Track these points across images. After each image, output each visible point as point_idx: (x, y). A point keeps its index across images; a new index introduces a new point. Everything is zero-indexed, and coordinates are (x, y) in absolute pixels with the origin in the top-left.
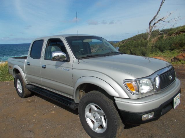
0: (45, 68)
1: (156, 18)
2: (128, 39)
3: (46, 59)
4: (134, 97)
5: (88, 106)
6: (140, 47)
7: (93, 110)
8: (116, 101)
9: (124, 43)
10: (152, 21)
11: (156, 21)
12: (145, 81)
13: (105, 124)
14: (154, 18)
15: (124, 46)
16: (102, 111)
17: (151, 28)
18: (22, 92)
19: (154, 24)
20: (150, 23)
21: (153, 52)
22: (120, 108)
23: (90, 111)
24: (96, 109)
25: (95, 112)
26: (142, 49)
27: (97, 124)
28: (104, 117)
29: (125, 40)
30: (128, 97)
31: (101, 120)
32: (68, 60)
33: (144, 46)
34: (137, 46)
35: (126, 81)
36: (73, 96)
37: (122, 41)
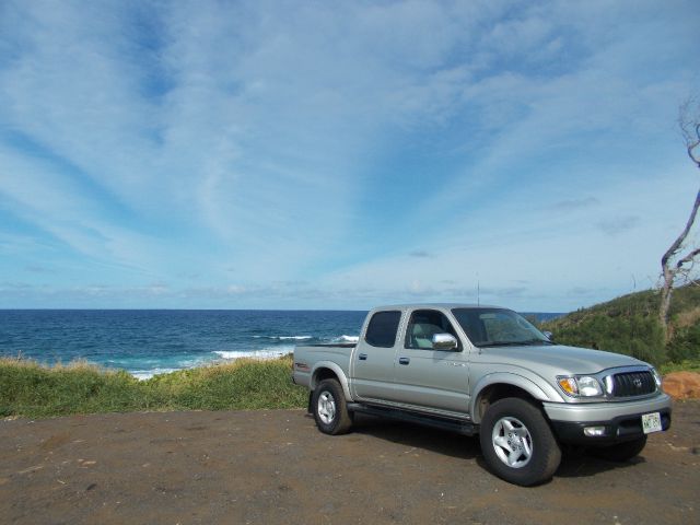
0: (406, 363)
1: (683, 243)
2: (596, 309)
3: (407, 346)
4: (572, 400)
5: (498, 424)
6: (627, 337)
7: (508, 429)
8: (546, 408)
9: (576, 321)
10: (671, 252)
11: (681, 254)
12: (588, 380)
13: (528, 451)
14: (678, 245)
15: (575, 333)
16: (524, 428)
17: (668, 276)
18: (330, 420)
19: (680, 264)
20: (664, 261)
21: (685, 358)
22: (551, 417)
23: (502, 434)
24: (512, 428)
25: (510, 433)
26: (636, 346)
27: (514, 455)
28: (527, 437)
29: (583, 311)
30: (563, 401)
31: (522, 447)
32: (459, 349)
33: (641, 335)
34: (617, 333)
35: (560, 377)
36: (468, 412)
37: (571, 314)
